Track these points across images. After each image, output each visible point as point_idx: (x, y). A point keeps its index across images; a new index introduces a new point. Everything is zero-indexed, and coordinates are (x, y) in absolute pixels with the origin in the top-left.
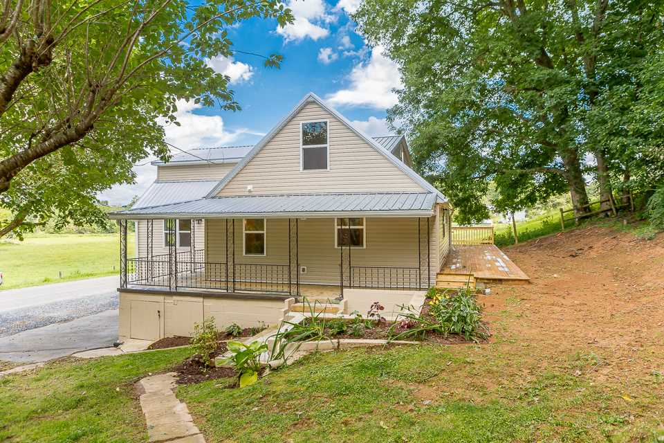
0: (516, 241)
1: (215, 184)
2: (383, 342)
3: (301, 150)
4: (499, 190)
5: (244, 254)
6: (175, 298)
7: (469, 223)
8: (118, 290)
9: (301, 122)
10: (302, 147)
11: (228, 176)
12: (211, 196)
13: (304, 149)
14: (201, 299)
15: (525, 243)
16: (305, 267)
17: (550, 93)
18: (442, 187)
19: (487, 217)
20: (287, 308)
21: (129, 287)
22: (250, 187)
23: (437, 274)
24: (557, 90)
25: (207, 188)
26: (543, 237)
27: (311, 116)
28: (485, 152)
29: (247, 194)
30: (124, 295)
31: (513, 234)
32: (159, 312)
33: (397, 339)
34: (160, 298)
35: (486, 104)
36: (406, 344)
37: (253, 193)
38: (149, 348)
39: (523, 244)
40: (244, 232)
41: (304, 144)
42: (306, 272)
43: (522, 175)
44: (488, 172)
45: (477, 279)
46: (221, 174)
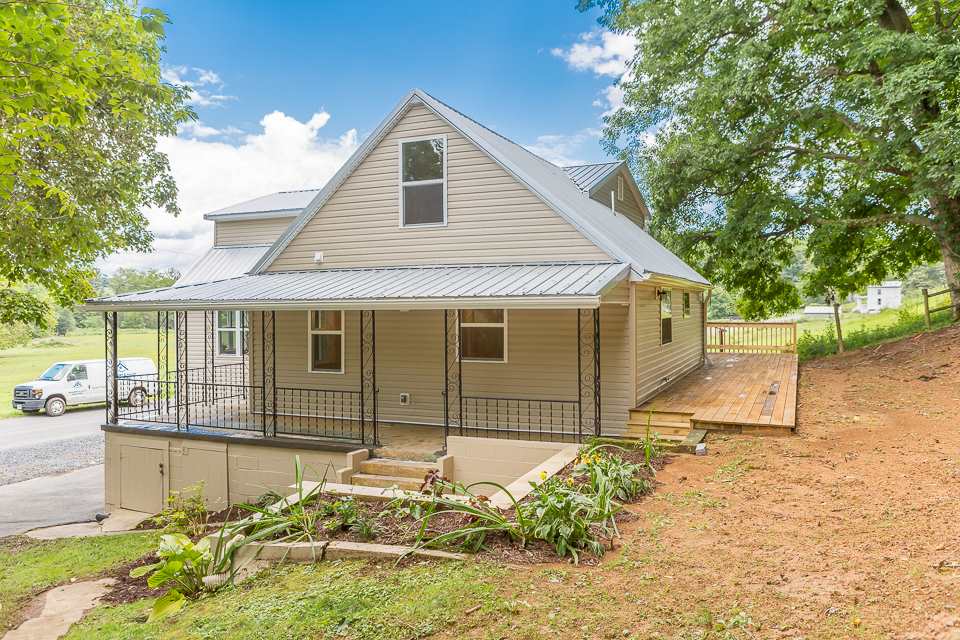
0: (841, 349)
1: (265, 251)
2: (401, 551)
3: (400, 188)
4: (812, 256)
5: (310, 370)
6: (187, 444)
7: (763, 315)
8: (103, 428)
9: (401, 142)
10: (402, 184)
11: (283, 237)
12: (258, 271)
13: (406, 189)
14: (223, 447)
15: (857, 351)
16: (407, 394)
17: (894, 78)
18: (712, 251)
19: (795, 304)
20: (350, 468)
21: (121, 423)
22: (318, 256)
23: (631, 411)
24: (909, 71)
25: (251, 258)
26: (890, 340)
27: (415, 130)
28: (796, 190)
29: (312, 266)
30: (112, 435)
31: (836, 336)
32: (161, 466)
33: (429, 547)
34: (163, 443)
35: (793, 103)
36: (439, 558)
37: (324, 266)
38: (138, 528)
39: (852, 353)
40: (310, 332)
41: (406, 179)
42: (407, 403)
43: (852, 229)
44: (791, 226)
45: (695, 422)
46: (271, 235)
